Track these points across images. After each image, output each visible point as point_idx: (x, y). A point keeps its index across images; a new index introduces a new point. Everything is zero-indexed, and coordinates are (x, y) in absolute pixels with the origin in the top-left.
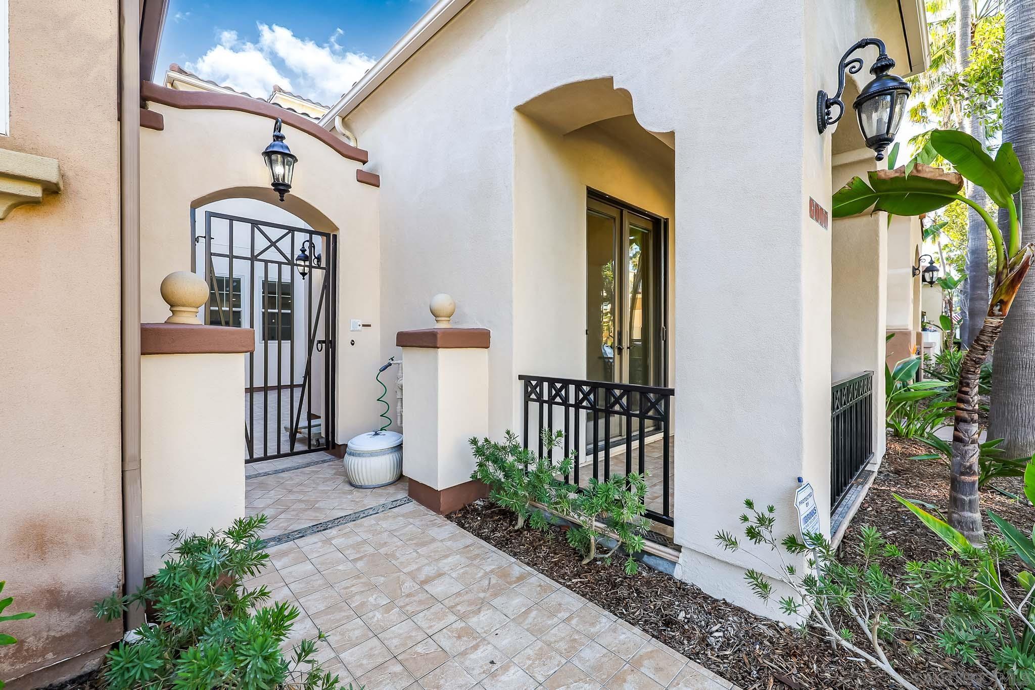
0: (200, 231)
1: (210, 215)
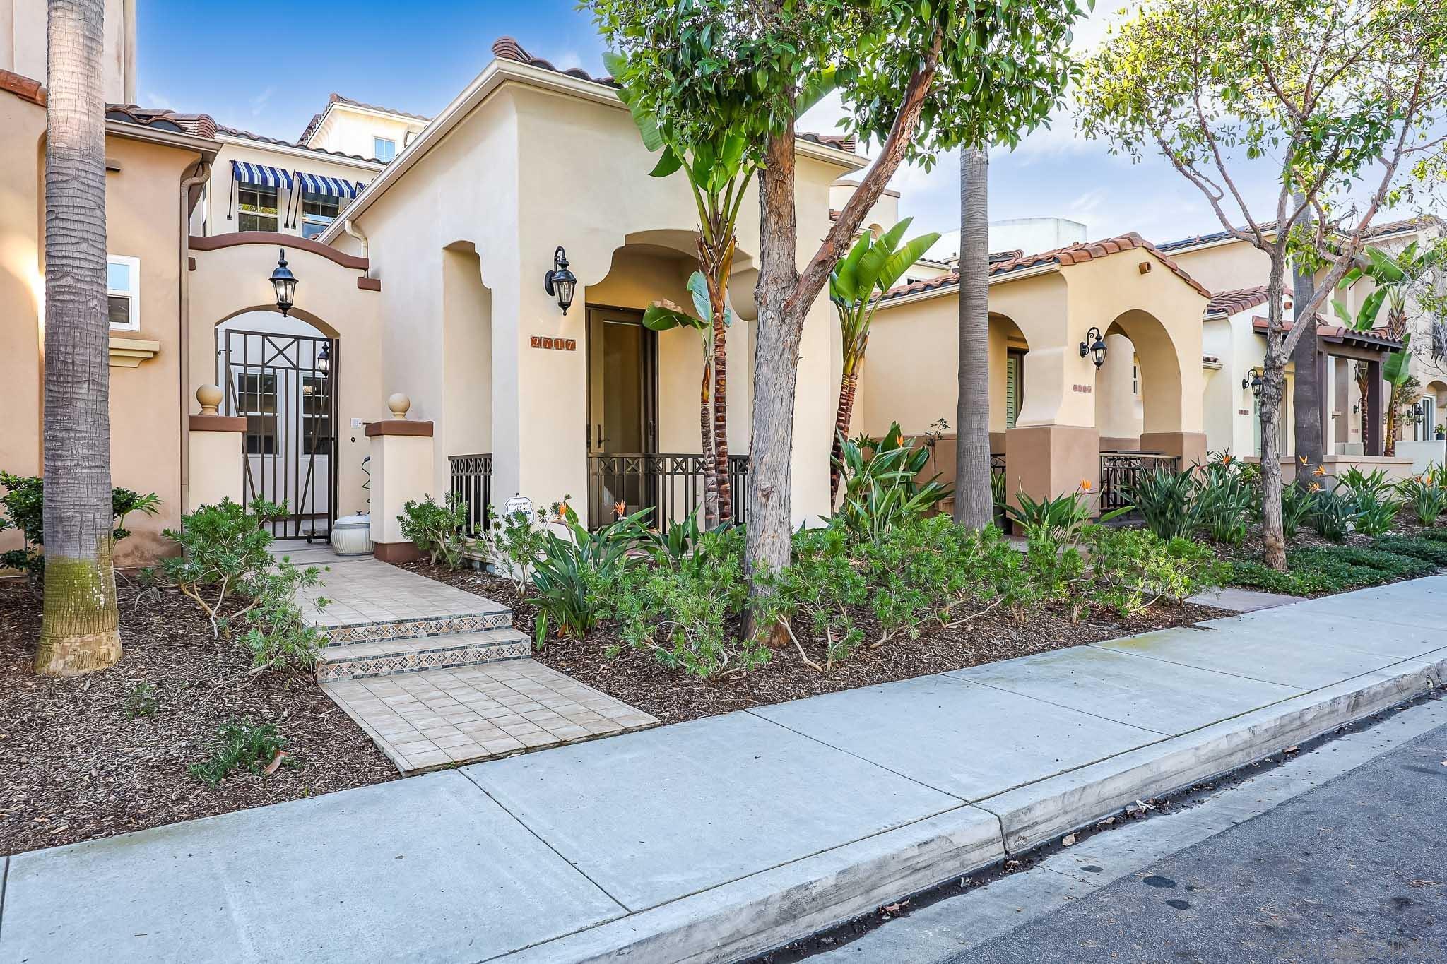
0: (222, 346)
1: (229, 332)
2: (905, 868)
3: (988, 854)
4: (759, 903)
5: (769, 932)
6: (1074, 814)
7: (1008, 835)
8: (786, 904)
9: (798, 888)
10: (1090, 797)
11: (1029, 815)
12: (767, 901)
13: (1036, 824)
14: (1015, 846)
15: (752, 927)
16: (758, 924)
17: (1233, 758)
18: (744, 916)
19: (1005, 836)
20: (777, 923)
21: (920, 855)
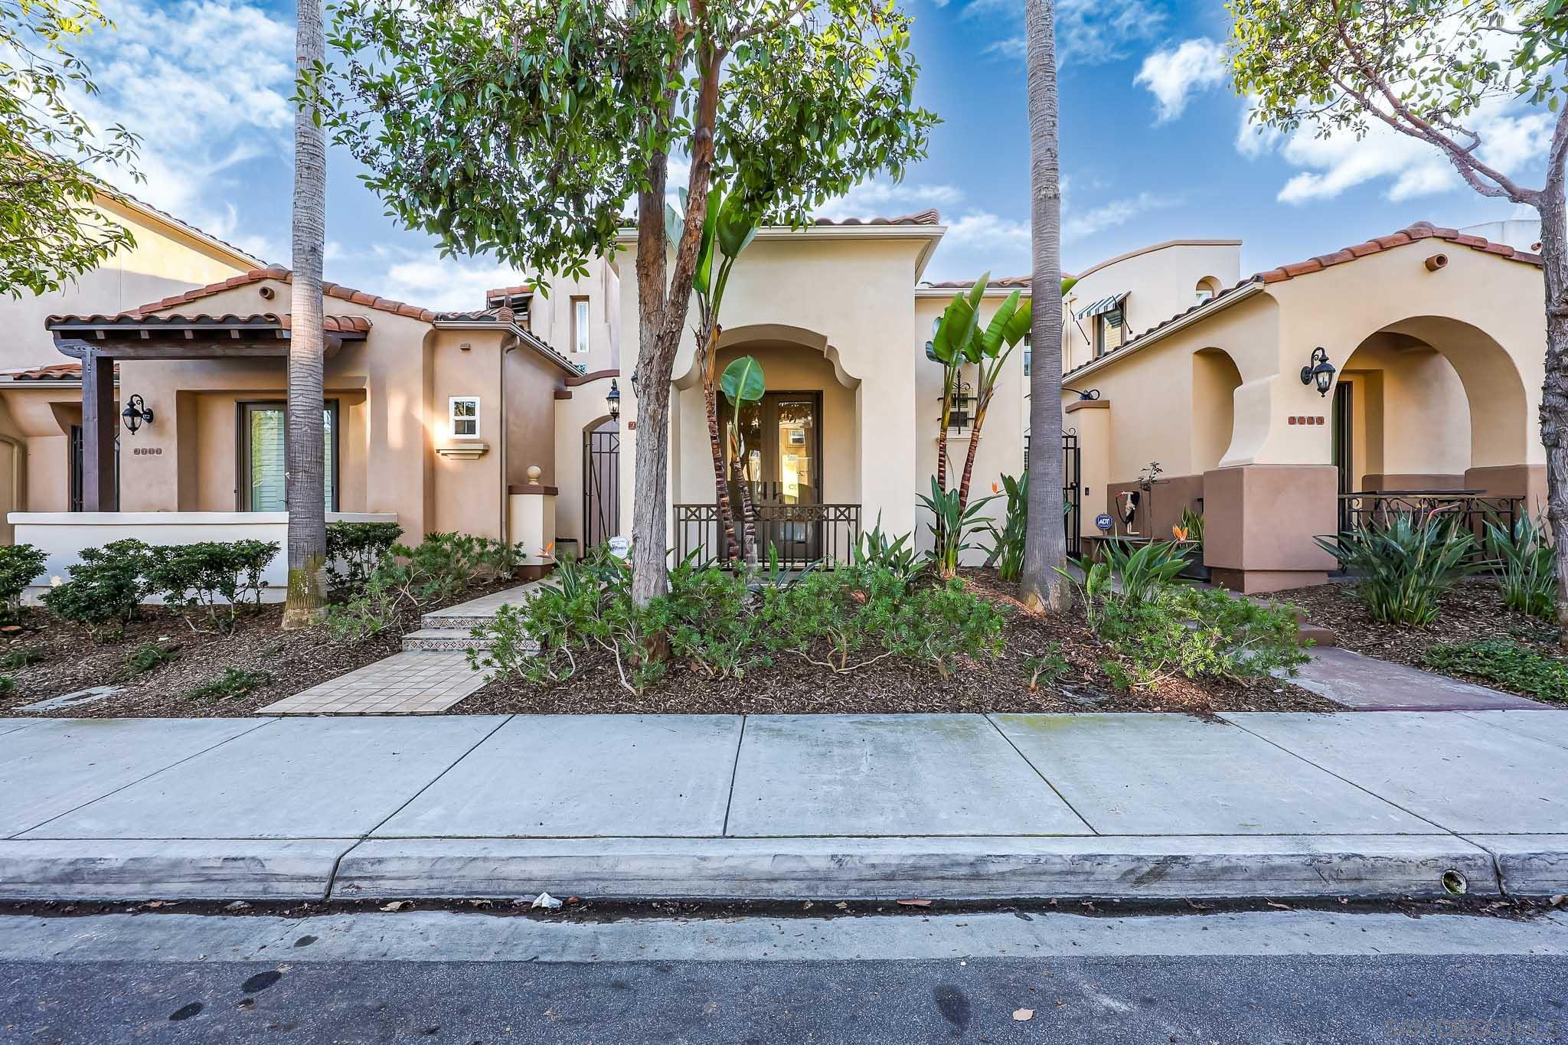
2: (199, 875)
3: (302, 890)
4: (48, 861)
5: (45, 886)
6: (443, 882)
7: (340, 879)
8: (70, 869)
9: (86, 860)
10: (479, 871)
11: (377, 867)
12: (54, 862)
13: (382, 878)
14: (338, 891)
15: (32, 878)
16: (39, 876)
17: (775, 885)
18: (30, 867)
19: (333, 879)
20: (55, 881)
21: (221, 868)
